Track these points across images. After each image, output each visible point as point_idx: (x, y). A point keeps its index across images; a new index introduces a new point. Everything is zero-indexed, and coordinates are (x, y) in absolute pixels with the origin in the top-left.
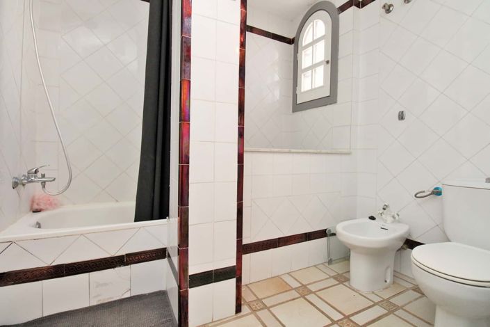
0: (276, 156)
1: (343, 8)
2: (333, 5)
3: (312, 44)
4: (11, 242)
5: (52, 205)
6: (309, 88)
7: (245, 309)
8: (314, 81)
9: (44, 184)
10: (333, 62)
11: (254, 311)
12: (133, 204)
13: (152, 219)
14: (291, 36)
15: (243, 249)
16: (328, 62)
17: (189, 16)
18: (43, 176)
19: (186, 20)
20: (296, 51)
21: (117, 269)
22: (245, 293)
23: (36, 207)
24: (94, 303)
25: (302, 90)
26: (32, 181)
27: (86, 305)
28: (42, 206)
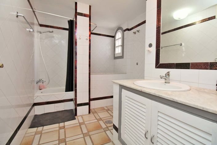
0: (102, 75)
1: (125, 30)
2: (123, 29)
3: (118, 39)
4: (38, 96)
5: (44, 88)
6: (117, 53)
7: (91, 113)
8: (118, 51)
9: (43, 82)
10: (123, 46)
11: (93, 113)
12: (65, 88)
13: (69, 91)
14: (113, 35)
15: (90, 100)
16: (121, 46)
17: (76, 45)
18: (43, 81)
19: (76, 46)
20: (115, 41)
21: (61, 103)
22: (91, 108)
23: (40, 88)
24: (56, 111)
25: (116, 53)
26: (40, 82)
27: (54, 111)
28: (42, 88)
